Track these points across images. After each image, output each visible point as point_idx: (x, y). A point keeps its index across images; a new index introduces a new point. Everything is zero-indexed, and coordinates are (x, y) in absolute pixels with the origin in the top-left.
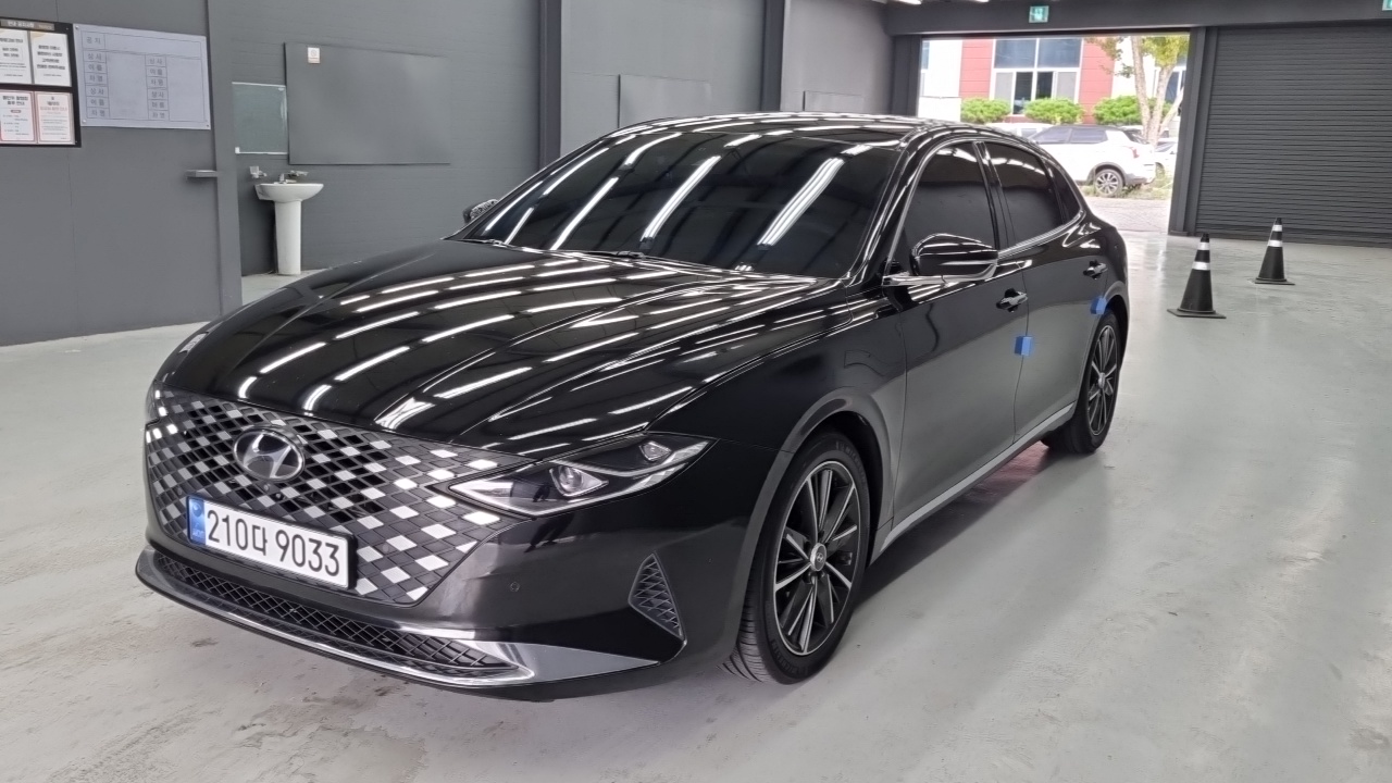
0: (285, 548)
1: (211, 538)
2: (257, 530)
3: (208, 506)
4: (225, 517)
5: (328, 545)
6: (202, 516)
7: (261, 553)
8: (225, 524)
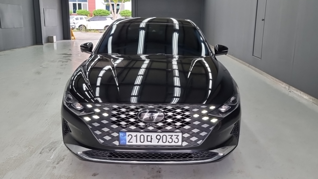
0: (159, 140)
1: (129, 142)
2: (148, 137)
3: (128, 134)
4: (135, 135)
5: (175, 135)
6: (125, 136)
7: (150, 142)
8: (135, 137)
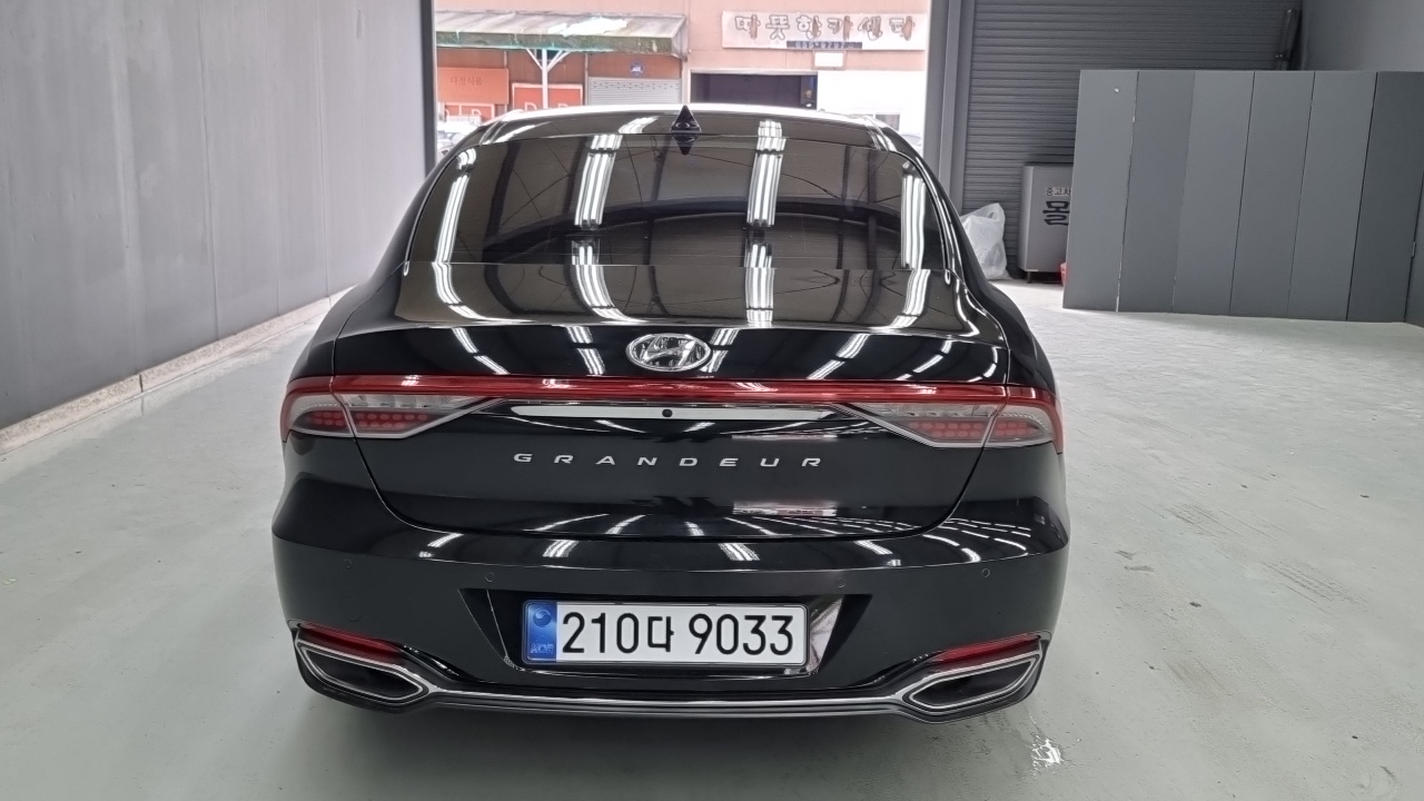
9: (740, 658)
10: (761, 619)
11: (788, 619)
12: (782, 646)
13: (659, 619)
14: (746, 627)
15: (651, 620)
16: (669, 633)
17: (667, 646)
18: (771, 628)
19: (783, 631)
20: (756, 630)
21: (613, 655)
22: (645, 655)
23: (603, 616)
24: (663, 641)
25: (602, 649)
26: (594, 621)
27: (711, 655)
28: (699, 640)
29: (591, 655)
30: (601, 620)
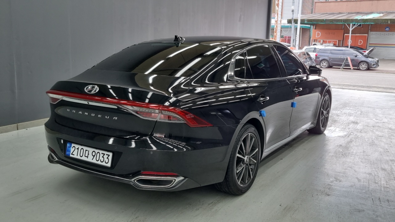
9: (99, 163)
10: (104, 154)
11: (109, 155)
12: (107, 162)
13: (87, 150)
14: (102, 155)
15: (86, 150)
16: (88, 154)
17: (87, 157)
18: (106, 157)
19: (107, 158)
20: (103, 157)
21: (79, 157)
22: (84, 158)
23: (79, 148)
24: (87, 156)
25: (77, 156)
26: (77, 149)
27: (94, 161)
28: (93, 157)
29: (75, 156)
30: (78, 149)
